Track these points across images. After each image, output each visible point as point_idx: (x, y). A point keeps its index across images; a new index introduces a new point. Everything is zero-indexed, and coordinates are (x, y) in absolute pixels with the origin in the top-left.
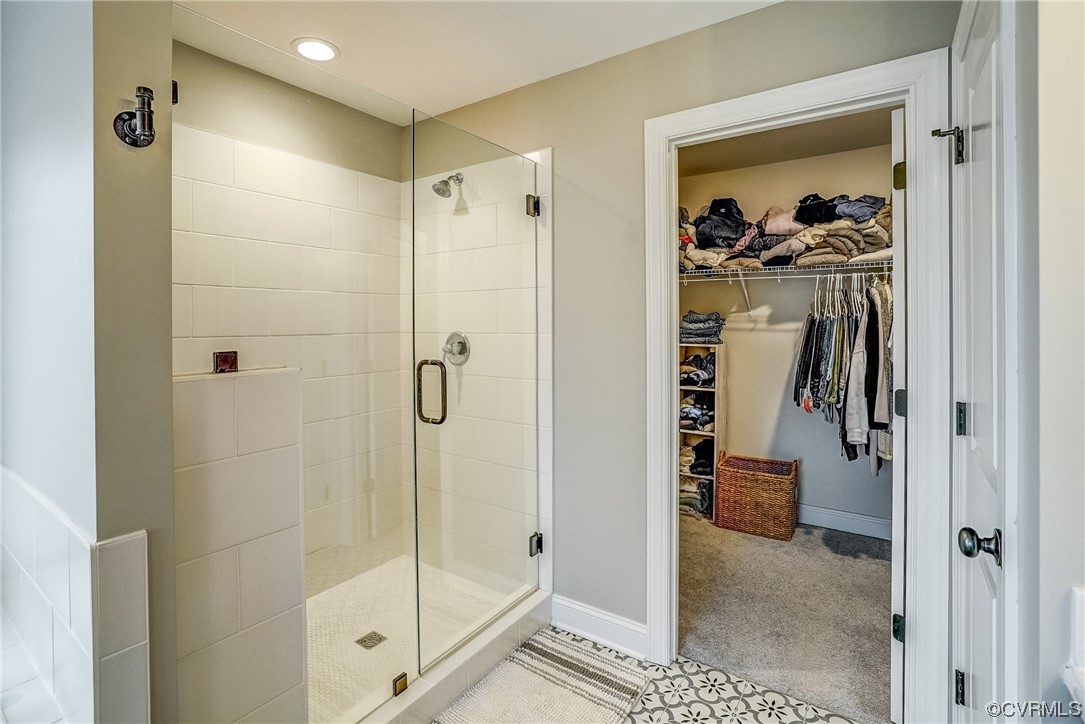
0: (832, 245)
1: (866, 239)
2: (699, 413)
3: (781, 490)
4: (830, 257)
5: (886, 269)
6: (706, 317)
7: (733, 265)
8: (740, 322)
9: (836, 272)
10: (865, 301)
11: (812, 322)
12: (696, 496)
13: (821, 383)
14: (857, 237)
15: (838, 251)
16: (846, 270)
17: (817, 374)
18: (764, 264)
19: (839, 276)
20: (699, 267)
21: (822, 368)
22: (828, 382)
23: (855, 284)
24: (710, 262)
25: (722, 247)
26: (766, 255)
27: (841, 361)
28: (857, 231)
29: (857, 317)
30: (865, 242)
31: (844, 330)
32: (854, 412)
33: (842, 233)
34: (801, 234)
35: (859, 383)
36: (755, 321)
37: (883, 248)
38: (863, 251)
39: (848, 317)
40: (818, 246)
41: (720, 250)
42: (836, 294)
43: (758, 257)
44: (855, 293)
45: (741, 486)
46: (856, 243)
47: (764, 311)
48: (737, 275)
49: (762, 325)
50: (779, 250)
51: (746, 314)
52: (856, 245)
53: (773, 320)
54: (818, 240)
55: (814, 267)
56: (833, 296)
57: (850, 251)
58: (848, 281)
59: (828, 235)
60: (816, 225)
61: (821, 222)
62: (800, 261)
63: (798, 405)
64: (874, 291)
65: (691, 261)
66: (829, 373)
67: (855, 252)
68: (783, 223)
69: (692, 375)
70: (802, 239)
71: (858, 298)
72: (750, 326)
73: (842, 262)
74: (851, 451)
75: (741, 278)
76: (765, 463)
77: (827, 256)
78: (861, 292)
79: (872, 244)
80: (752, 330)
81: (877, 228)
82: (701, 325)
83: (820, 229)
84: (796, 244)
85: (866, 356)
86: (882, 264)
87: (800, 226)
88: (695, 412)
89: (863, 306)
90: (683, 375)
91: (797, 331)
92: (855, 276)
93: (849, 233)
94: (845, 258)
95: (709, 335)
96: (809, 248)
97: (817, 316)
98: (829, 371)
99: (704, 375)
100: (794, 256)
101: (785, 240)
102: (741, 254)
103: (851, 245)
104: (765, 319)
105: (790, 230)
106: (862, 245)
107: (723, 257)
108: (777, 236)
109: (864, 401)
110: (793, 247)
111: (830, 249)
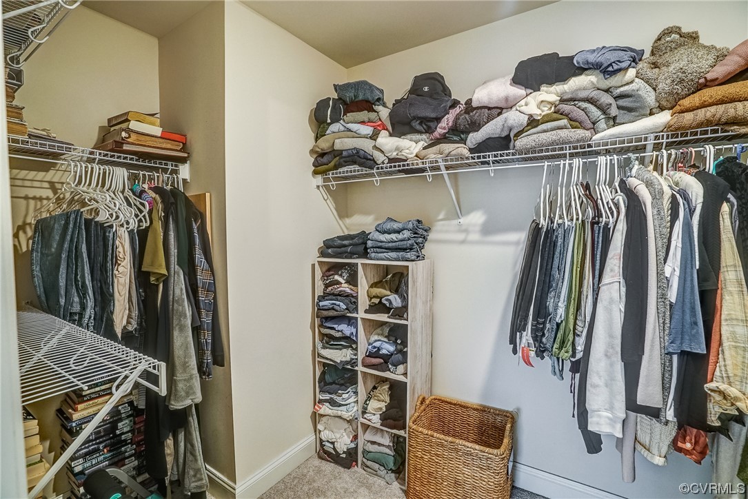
0: (567, 115)
1: (622, 102)
2: (392, 348)
3: (489, 468)
4: (564, 134)
5: (649, 148)
6: (400, 226)
7: (432, 154)
8: (447, 231)
9: (572, 156)
10: (621, 198)
11: (536, 230)
12: (388, 451)
13: (548, 326)
14: (606, 99)
15: (575, 123)
16: (587, 151)
17: (542, 313)
18: (471, 150)
19: (577, 162)
20: (391, 160)
21: (550, 303)
22: (558, 325)
23: (602, 173)
24: (405, 153)
25: (421, 133)
26: (475, 138)
27: (580, 293)
28: (607, 91)
29: (607, 224)
30: (619, 108)
31: (585, 245)
32: (601, 382)
33: (583, 94)
34: (523, 102)
35: (611, 336)
36: (466, 231)
37: (645, 116)
38: (614, 121)
39: (593, 224)
40: (547, 119)
41: (418, 137)
42: (573, 189)
43: (464, 141)
44: (602, 186)
45: (436, 455)
46: (604, 110)
47: (476, 218)
48: (438, 169)
49: (474, 236)
50: (491, 129)
51: (455, 222)
52: (604, 113)
53: (488, 229)
54: (546, 110)
55: (542, 151)
56: (568, 194)
57: (594, 123)
58: (590, 169)
59: (562, 101)
60: (544, 88)
61: (551, 83)
62: (521, 143)
63: (515, 351)
64: (633, 182)
65: (382, 152)
66: (561, 311)
67: (602, 124)
68: (497, 89)
69: (384, 301)
70: (524, 109)
71: (606, 195)
72: (461, 237)
73: (583, 140)
74: (593, 443)
75: (444, 172)
76: (474, 409)
77: (559, 131)
78: (611, 184)
79: (630, 110)
80: (463, 242)
81: (639, 84)
82: (394, 236)
83: (550, 94)
84: (514, 118)
85: (623, 290)
86: (646, 139)
87: (521, 91)
88: (388, 348)
89: (617, 205)
90: (373, 300)
91: (517, 243)
92: (602, 160)
93: (594, 94)
94: (588, 133)
95: (404, 250)
96: (533, 122)
97: (543, 223)
98: (559, 308)
99: (396, 301)
100: (512, 135)
101: (499, 114)
102: (444, 139)
103: (595, 112)
104: (478, 228)
105: (507, 99)
106: (614, 111)
107: (421, 144)
108: (489, 109)
109: (619, 367)
110: (510, 122)
111: (564, 122)
